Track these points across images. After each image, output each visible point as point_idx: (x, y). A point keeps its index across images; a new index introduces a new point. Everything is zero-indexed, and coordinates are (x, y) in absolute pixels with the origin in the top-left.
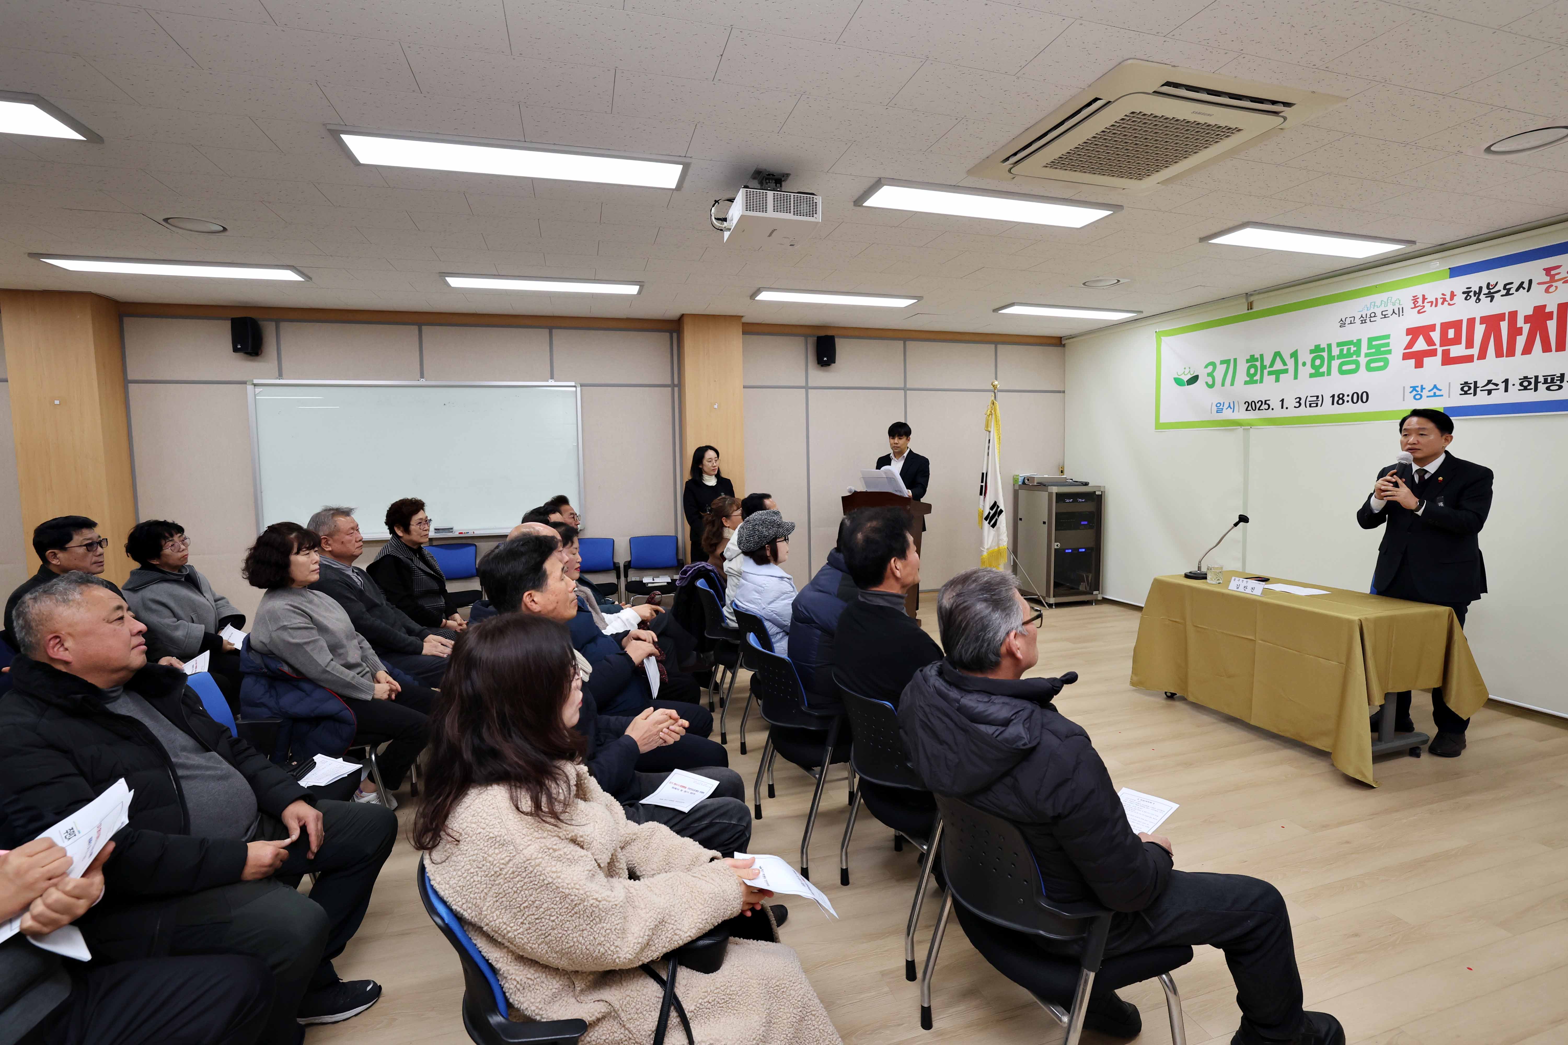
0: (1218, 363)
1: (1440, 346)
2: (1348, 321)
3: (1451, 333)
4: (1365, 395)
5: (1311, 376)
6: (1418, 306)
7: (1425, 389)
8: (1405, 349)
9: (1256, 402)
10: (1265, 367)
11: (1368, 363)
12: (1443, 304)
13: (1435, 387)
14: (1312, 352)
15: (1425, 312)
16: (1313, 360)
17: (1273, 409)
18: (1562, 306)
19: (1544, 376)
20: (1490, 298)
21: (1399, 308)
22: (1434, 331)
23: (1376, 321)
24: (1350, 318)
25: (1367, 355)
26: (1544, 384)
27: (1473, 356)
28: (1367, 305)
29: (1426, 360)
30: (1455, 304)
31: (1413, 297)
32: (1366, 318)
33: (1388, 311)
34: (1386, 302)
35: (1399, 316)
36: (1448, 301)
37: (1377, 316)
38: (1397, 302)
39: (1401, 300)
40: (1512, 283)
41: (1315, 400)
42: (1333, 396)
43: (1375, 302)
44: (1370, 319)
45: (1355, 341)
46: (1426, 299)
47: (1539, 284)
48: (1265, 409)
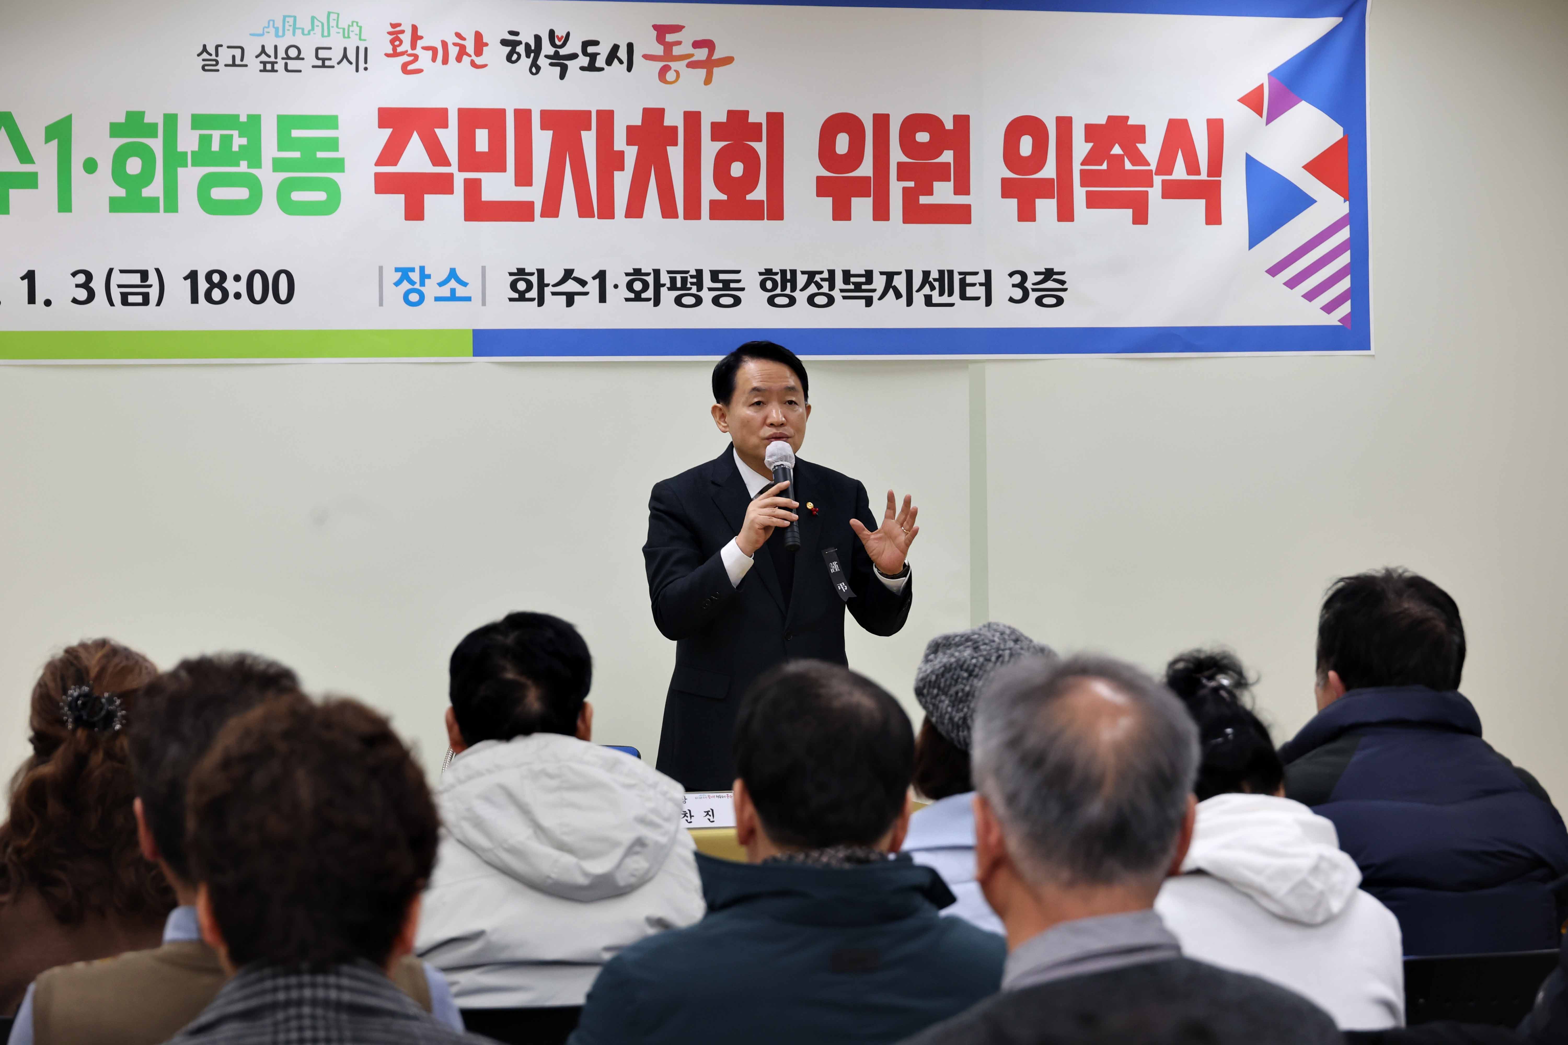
1: (461, 169)
2: (225, 56)
3: (482, 140)
4: (283, 280)
5: (116, 205)
6: (402, 54)
7: (429, 277)
8: (377, 164)
11: (284, 190)
12: (459, 59)
13: (453, 274)
14: (116, 130)
15: (419, 71)
16: (120, 158)
18: (692, 119)
19: (669, 272)
20: (558, 69)
21: (358, 48)
22: (445, 125)
23: (300, 71)
24: (228, 47)
25: (279, 165)
26: (669, 289)
27: (531, 204)
28: (274, 21)
29: (430, 201)
30: (485, 66)
31: (391, 24)
32: (276, 57)
33: (330, 48)
34: (320, 24)
35: (357, 70)
36: (470, 56)
37: (303, 59)
38: (351, 29)
39: (361, 27)
40: (596, 43)
41: (138, 282)
42: (192, 276)
43: (295, 17)
44: (286, 64)
45: (243, 119)
46: (421, 38)
47: (646, 57)
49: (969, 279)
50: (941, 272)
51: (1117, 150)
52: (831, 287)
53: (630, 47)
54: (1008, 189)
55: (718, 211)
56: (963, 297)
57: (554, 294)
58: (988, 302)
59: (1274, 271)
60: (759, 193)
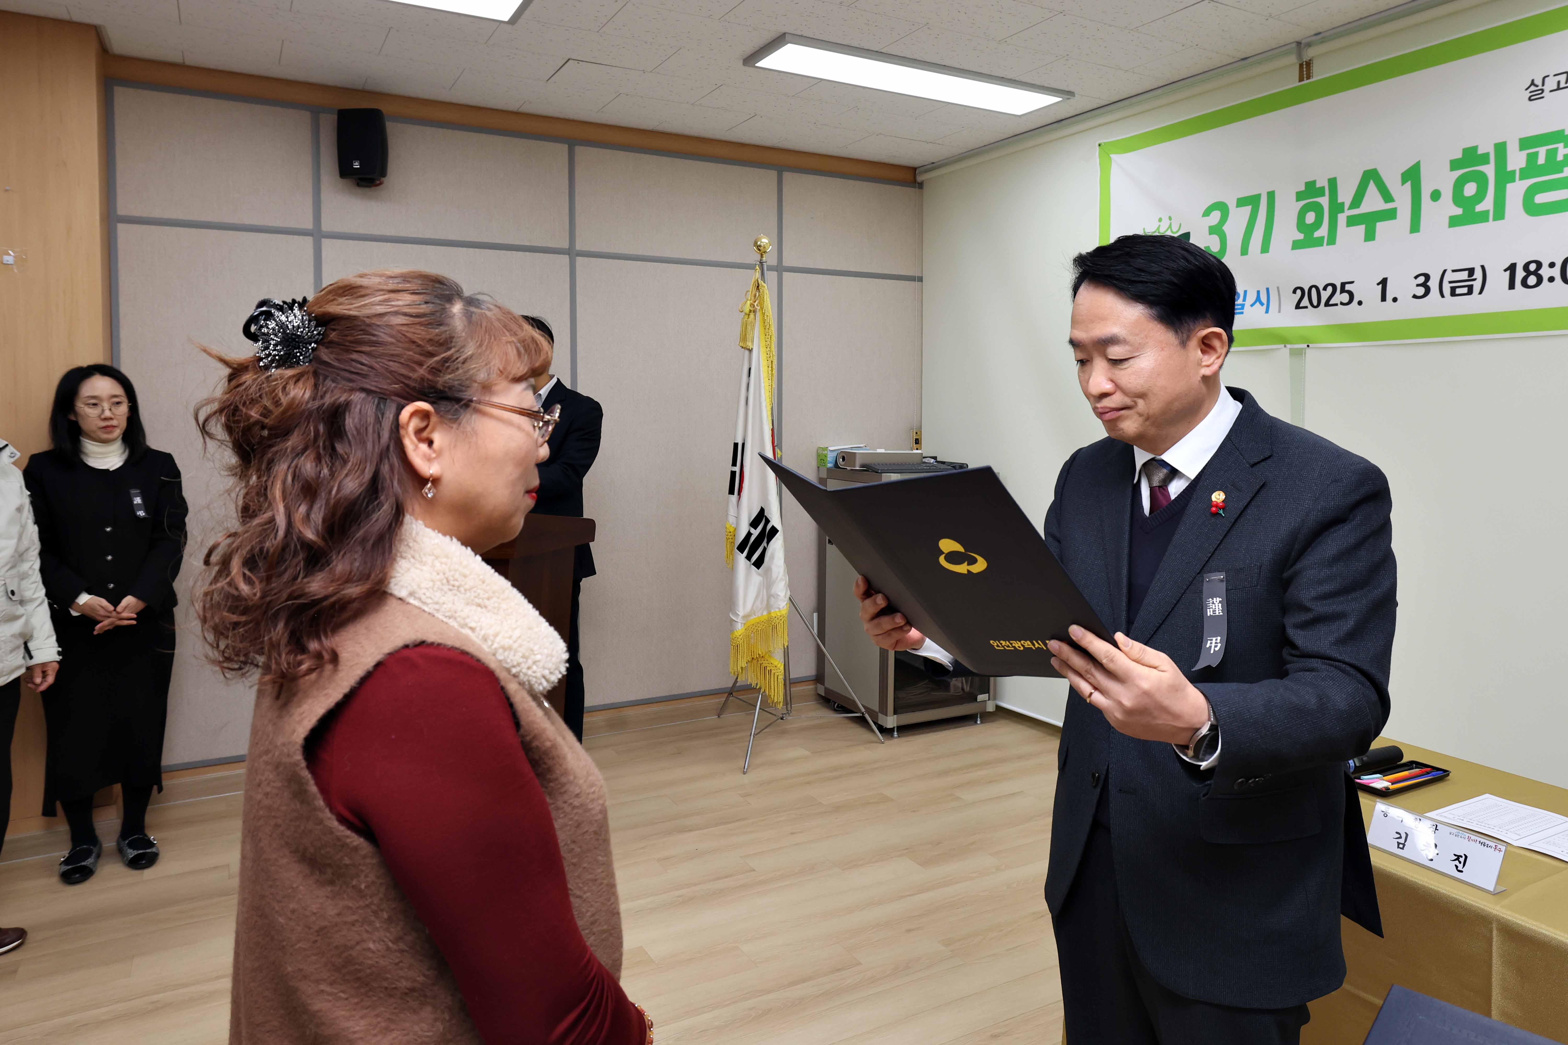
0: (1232, 204)
2: (1551, 83)
5: (1454, 222)
9: (1321, 288)
10: (1340, 208)
14: (1455, 165)
16: (1459, 185)
17: (1360, 303)
24: (1555, 75)
41: (1466, 278)
42: (1512, 268)
48: (1342, 304)
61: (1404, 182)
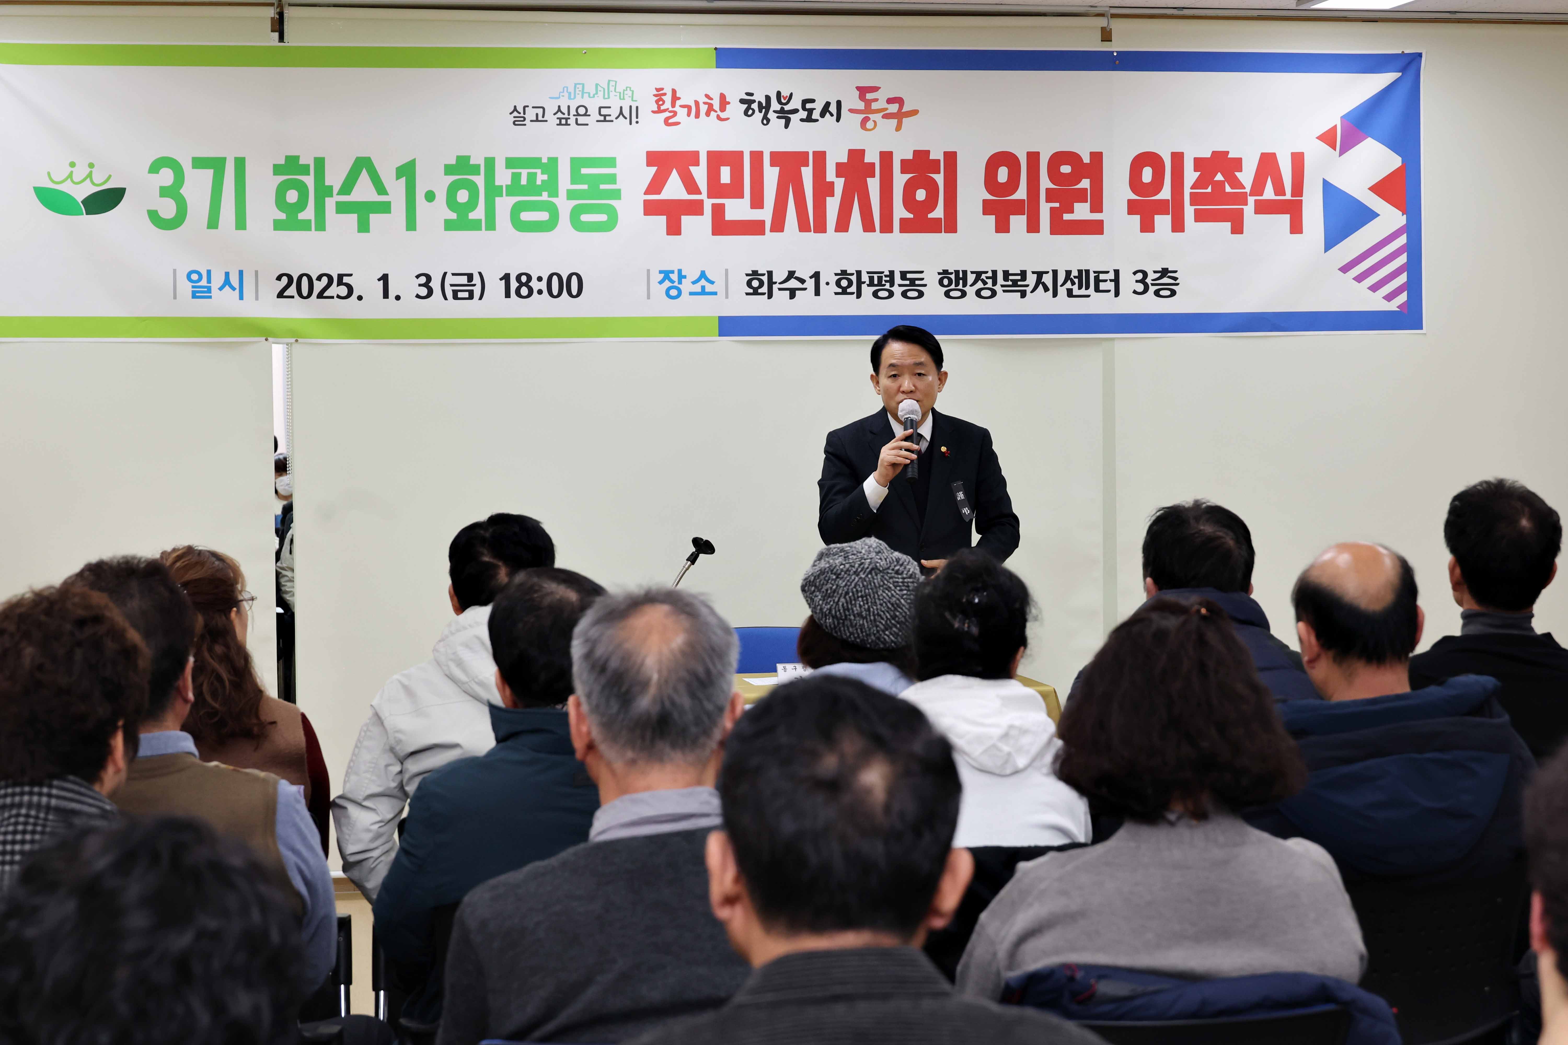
0: (187, 165)
1: (710, 196)
2: (530, 114)
3: (725, 175)
4: (574, 280)
5: (449, 225)
6: (665, 111)
7: (685, 277)
8: (645, 194)
9: (314, 278)
10: (329, 191)
11: (575, 213)
12: (708, 114)
13: (703, 275)
14: (449, 170)
15: (678, 123)
16: (452, 190)
17: (359, 298)
18: (886, 157)
19: (868, 273)
20: (784, 120)
21: (631, 107)
22: (697, 164)
23: (587, 125)
24: (533, 107)
25: (571, 195)
26: (868, 285)
27: (762, 223)
28: (567, 88)
29: (686, 220)
30: (728, 119)
31: (656, 89)
32: (569, 115)
33: (610, 107)
34: (602, 90)
35: (631, 124)
36: (716, 112)
37: (589, 115)
38: (626, 92)
39: (633, 91)
40: (813, 101)
41: (466, 282)
42: (506, 278)
43: (583, 85)
44: (577, 119)
45: (545, 160)
46: (679, 98)
47: (851, 111)
48: (339, 297)
49: (1102, 277)
50: (1080, 272)
51: (1219, 177)
52: (995, 283)
53: (839, 103)
54: (1133, 208)
55: (907, 227)
56: (1097, 290)
57: (780, 289)
58: (1117, 294)
59: (1345, 269)
60: (938, 213)
61: (398, 178)
